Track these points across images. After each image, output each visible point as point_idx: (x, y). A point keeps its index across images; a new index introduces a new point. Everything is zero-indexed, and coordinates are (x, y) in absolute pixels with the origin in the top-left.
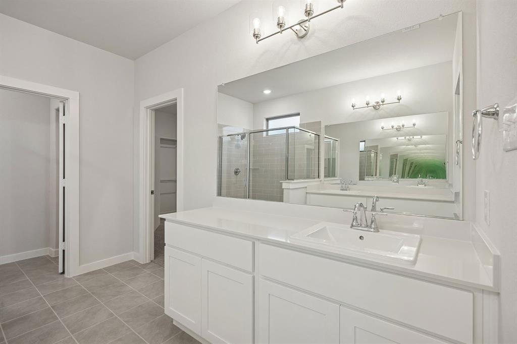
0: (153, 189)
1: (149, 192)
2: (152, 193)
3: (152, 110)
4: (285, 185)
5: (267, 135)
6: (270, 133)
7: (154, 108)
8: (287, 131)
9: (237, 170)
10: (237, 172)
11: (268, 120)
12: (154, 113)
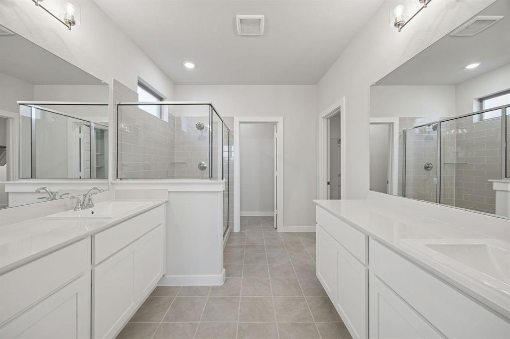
0: (329, 181)
1: (326, 183)
2: (328, 183)
3: (328, 119)
4: (497, 186)
5: (481, 119)
6: (487, 116)
7: (328, 117)
8: (504, 112)
9: (428, 164)
10: (428, 167)
11: (481, 100)
12: (329, 121)
